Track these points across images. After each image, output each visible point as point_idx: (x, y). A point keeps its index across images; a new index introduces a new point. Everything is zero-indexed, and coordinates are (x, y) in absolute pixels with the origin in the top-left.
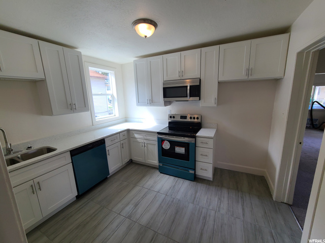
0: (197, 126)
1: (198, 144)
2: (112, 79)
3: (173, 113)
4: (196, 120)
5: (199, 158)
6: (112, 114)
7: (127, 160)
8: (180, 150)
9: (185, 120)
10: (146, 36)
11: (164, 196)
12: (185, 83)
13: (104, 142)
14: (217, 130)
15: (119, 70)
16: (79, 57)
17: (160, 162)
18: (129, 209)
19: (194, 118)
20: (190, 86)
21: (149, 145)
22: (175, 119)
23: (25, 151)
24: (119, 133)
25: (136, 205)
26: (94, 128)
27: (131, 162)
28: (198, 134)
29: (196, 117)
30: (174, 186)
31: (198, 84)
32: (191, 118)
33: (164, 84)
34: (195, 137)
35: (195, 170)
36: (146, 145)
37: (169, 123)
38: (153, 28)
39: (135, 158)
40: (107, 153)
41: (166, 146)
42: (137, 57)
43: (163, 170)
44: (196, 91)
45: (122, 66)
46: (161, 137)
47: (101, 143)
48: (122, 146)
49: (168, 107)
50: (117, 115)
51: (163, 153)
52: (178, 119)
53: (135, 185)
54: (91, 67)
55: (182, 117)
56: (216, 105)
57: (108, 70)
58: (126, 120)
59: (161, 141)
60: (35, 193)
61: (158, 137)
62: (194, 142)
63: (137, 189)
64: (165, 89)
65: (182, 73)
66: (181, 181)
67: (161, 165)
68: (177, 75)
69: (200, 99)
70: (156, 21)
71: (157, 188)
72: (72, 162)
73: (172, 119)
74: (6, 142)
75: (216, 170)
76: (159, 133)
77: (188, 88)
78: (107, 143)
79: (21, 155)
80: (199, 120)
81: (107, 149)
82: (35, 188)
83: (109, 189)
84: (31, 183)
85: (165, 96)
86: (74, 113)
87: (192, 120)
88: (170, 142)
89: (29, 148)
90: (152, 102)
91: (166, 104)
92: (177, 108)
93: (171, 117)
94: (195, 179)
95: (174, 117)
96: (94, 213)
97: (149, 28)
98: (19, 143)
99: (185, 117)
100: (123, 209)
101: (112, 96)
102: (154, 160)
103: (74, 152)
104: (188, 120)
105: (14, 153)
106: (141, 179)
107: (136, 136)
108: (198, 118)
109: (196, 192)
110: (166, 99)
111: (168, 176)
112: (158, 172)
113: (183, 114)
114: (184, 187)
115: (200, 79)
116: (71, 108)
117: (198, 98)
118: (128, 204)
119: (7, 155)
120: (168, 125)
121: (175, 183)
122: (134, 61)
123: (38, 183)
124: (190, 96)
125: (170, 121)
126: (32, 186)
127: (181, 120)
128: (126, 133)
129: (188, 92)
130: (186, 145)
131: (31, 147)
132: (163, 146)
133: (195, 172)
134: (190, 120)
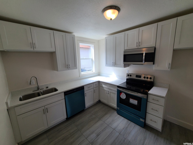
0: (150, 85)
1: (150, 98)
2: (92, 50)
3: (130, 72)
4: (149, 80)
5: (149, 110)
6: (91, 70)
7: (97, 100)
8: (134, 102)
9: (140, 79)
10: (111, 19)
11: (118, 134)
12: (142, 51)
14: (168, 90)
15: (96, 43)
16: (73, 38)
17: (118, 106)
18: (93, 136)
19: (147, 78)
20: (146, 53)
21: (111, 93)
22: (131, 77)
23: (45, 89)
24: (93, 83)
25: (98, 135)
26: (80, 78)
27: (99, 102)
28: (150, 92)
29: (149, 77)
30: (127, 127)
31: (153, 51)
32: (145, 77)
33: (124, 52)
34: (147, 94)
35: (145, 119)
36: (109, 93)
37: (127, 79)
38: (116, 12)
39: (102, 100)
40: (85, 95)
41: (123, 96)
42: (107, 35)
44: (151, 57)
45: (99, 41)
46: (120, 89)
47: (82, 89)
48: (94, 91)
49: (127, 68)
50: (94, 71)
51: (120, 100)
52: (134, 77)
53: (100, 119)
54: (80, 43)
55: (137, 76)
56: (169, 70)
57: (91, 44)
58: (99, 75)
59: (119, 93)
60: (45, 113)
61: (117, 89)
62: (146, 98)
63: (100, 122)
64: (125, 56)
65: (139, 43)
66: (132, 124)
67: (118, 109)
68: (135, 45)
69: (154, 64)
70: (118, 6)
71: (114, 125)
72: (65, 99)
73: (130, 77)
74: (37, 84)
75: (165, 123)
76: (118, 87)
77: (144, 55)
78: (85, 89)
79: (43, 91)
80: (152, 80)
81: (85, 92)
82: (45, 111)
83: (84, 118)
84: (43, 108)
85: (125, 61)
86: (69, 70)
87: (146, 79)
88: (126, 94)
89: (47, 87)
90: (115, 64)
91: (125, 66)
92: (133, 69)
93: (128, 75)
94: (145, 126)
95: (131, 76)
97: (114, 13)
98: (43, 84)
99: (140, 77)
100: (89, 135)
101: (92, 60)
102: (115, 105)
103: (67, 93)
104: (142, 78)
105: (40, 90)
106: (106, 114)
107: (104, 86)
108: (150, 78)
109: (145, 139)
110: (126, 63)
111: (123, 118)
112: (115, 113)
113: (139, 73)
114: (135, 130)
115: (155, 48)
116: (67, 67)
117: (153, 63)
118: (93, 133)
119: (37, 90)
120: (126, 81)
121: (128, 126)
122: (106, 37)
123: (47, 108)
124: (145, 61)
125: (128, 78)
126: (44, 109)
127: (137, 78)
128: (97, 83)
129: (144, 58)
130: (138, 99)
131: (48, 87)
132: (121, 96)
133: (145, 121)
134: (143, 79)
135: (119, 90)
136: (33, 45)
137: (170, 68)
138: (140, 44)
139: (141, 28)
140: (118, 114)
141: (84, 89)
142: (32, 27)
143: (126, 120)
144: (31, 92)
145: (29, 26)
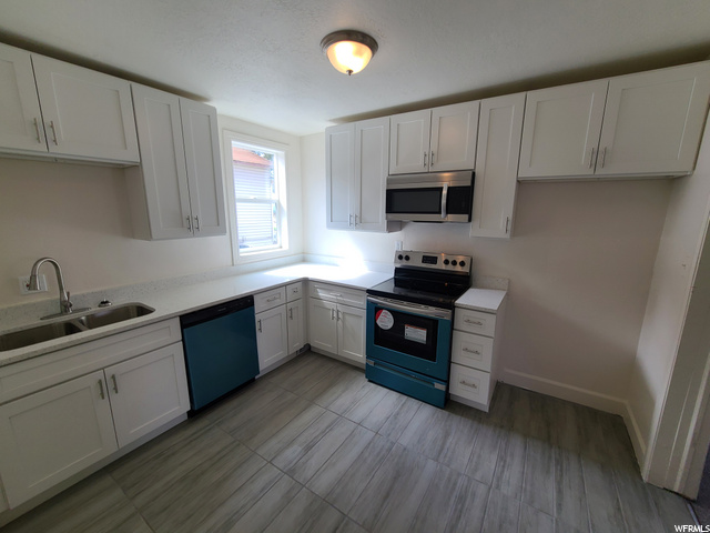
0: (462, 283)
1: (460, 323)
2: (279, 167)
3: (407, 248)
4: (458, 268)
5: (458, 355)
6: (276, 243)
7: (299, 345)
8: (417, 334)
9: (433, 266)
10: (350, 72)
11: (370, 435)
12: (440, 180)
13: (252, 304)
14: (507, 294)
15: (296, 149)
17: (369, 356)
18: (292, 453)
19: (454, 263)
20: (449, 188)
21: (347, 317)
22: (410, 263)
23: (95, 309)
24: (285, 285)
25: (308, 448)
26: (235, 270)
27: (307, 351)
28: (459, 301)
29: (459, 259)
30: (398, 414)
31: (469, 184)
32: (446, 262)
33: (389, 182)
34: (452, 307)
35: (447, 382)
36: (340, 316)
37: (397, 270)
38: (367, 51)
39: (317, 343)
40: (257, 327)
41: (386, 322)
42: (334, 120)
43: (374, 377)
45: (301, 140)
46: (375, 300)
47: (246, 303)
48: (290, 314)
49: (397, 235)
50: (286, 247)
51: (376, 337)
52: (417, 263)
53: (312, 402)
54: (237, 140)
55: (426, 259)
56: (508, 236)
57: (274, 148)
58: (304, 259)
59: (374, 311)
60: (106, 397)
61: (368, 301)
62: (448, 318)
63: (314, 411)
64: (390, 194)
65: (431, 157)
66: (413, 404)
67: (371, 363)
68: (421, 162)
69: (469, 220)
70: (373, 34)
71: (359, 414)
72: (183, 340)
73: (404, 263)
74: (61, 289)
75: (499, 389)
76: (371, 292)
77: (445, 192)
78: (259, 305)
79: (87, 317)
80: (466, 269)
81: (257, 317)
82: (107, 386)
84: (100, 375)
85: (389, 210)
86: (194, 235)
87: (450, 267)
88: (393, 312)
89: (103, 303)
90: (359, 222)
91: (392, 226)
92: (414, 238)
93: (400, 257)
94: (447, 403)
95: (407, 258)
96: (219, 453)
97: (359, 53)
98: (85, 292)
99: (433, 260)
100: (279, 452)
101: (278, 205)
102: (357, 352)
103: (190, 320)
104: (440, 266)
105: (74, 311)
106: (331, 385)
107: (322, 294)
108: (462, 264)
109: (447, 435)
110: (392, 216)
112: (362, 380)
113: (430, 251)
114: (418, 418)
115: (474, 173)
116: (186, 224)
117: (466, 216)
118: (290, 443)
119: (61, 314)
120: (393, 276)
121: (401, 409)
122: (327, 129)
123: (113, 377)
124: (448, 212)
125: (398, 266)
126: (100, 382)
127: (424, 265)
128: (299, 285)
129: (444, 201)
130: (430, 324)
131: (107, 302)
132: (378, 322)
133: (448, 388)
134: (444, 267)
135: (373, 303)
136: (43, 130)
137: (509, 232)
138: (435, 158)
139: (437, 111)
140: (370, 381)
141: (253, 305)
142: (37, 58)
143: (394, 395)
144: (33, 321)
145: (26, 54)
